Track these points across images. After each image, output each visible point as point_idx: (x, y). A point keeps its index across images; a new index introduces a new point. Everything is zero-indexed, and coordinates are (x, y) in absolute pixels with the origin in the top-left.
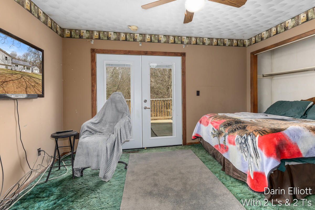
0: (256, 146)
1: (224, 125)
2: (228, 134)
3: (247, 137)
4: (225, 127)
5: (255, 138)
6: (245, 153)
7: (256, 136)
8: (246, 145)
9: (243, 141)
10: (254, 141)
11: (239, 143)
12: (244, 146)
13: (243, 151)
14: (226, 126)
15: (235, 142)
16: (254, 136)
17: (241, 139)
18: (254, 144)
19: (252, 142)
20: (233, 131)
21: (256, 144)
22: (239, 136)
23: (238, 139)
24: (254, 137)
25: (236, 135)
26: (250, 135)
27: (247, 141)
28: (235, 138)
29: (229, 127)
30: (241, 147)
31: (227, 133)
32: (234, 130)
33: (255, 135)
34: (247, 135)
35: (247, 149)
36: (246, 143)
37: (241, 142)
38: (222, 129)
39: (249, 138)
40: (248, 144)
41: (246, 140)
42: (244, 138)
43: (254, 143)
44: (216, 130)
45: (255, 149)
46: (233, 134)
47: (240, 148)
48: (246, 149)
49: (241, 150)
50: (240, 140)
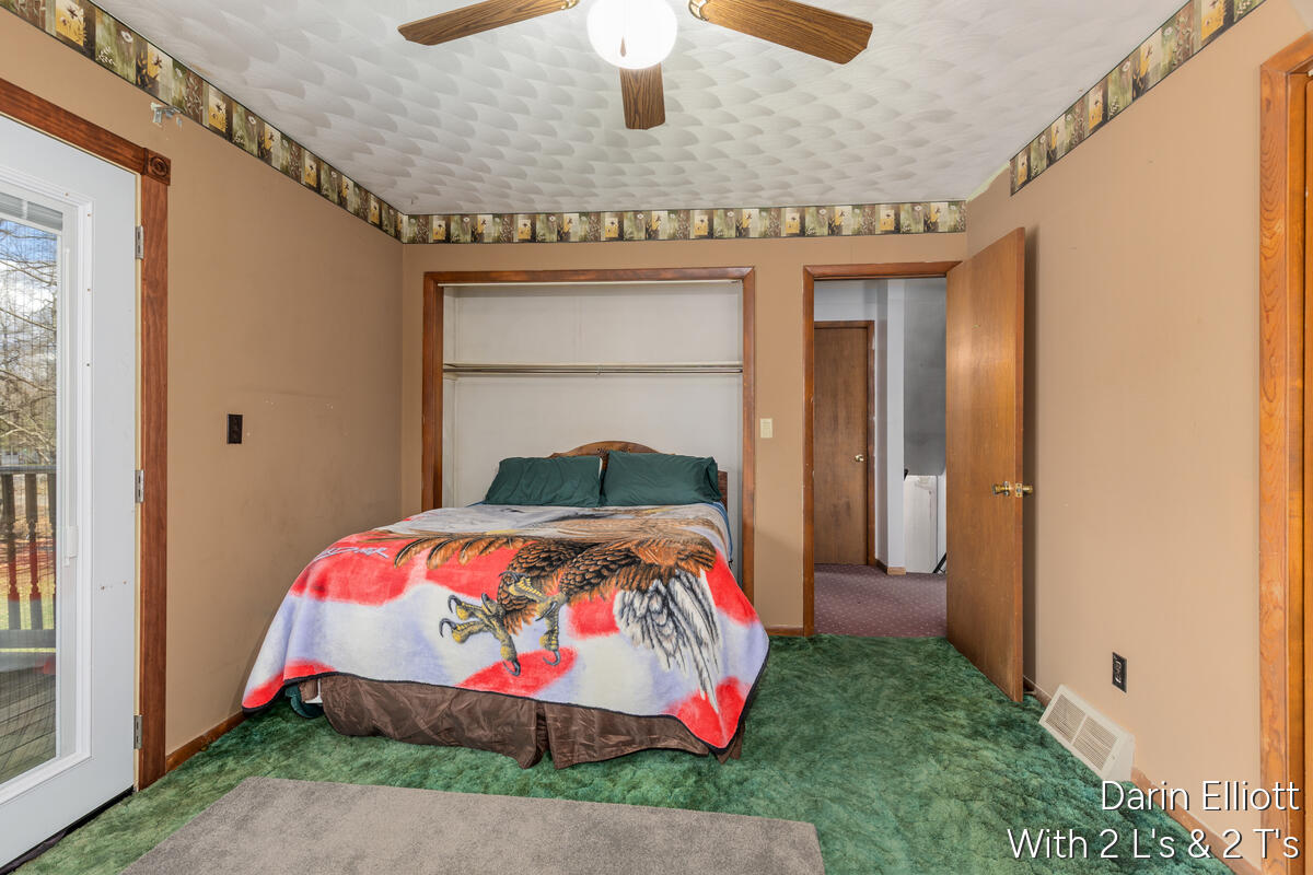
0: (709, 605)
1: (529, 569)
2: (568, 601)
3: (666, 586)
4: (538, 577)
5: (696, 581)
6: (664, 644)
7: (696, 575)
8: (671, 614)
9: (656, 605)
10: (698, 591)
11: (635, 616)
12: (662, 619)
13: (655, 641)
14: (543, 569)
15: (617, 619)
16: (689, 575)
17: (646, 600)
18: (703, 601)
19: (693, 596)
20: (589, 583)
21: (706, 599)
22: (628, 593)
23: (632, 603)
24: (692, 579)
25: (615, 593)
26: (678, 577)
27: (673, 600)
28: (611, 605)
29: (561, 572)
30: (646, 632)
31: (560, 596)
32: (597, 577)
33: (691, 572)
34: (665, 581)
35: (676, 627)
36: (669, 609)
37: (648, 610)
38: (524, 587)
39: (677, 587)
40: (680, 610)
41: (668, 599)
42: (657, 591)
43: (701, 597)
44: (477, 602)
45: (708, 616)
46: (596, 594)
47: (643, 633)
48: (669, 629)
49: (648, 641)
50: (640, 605)
